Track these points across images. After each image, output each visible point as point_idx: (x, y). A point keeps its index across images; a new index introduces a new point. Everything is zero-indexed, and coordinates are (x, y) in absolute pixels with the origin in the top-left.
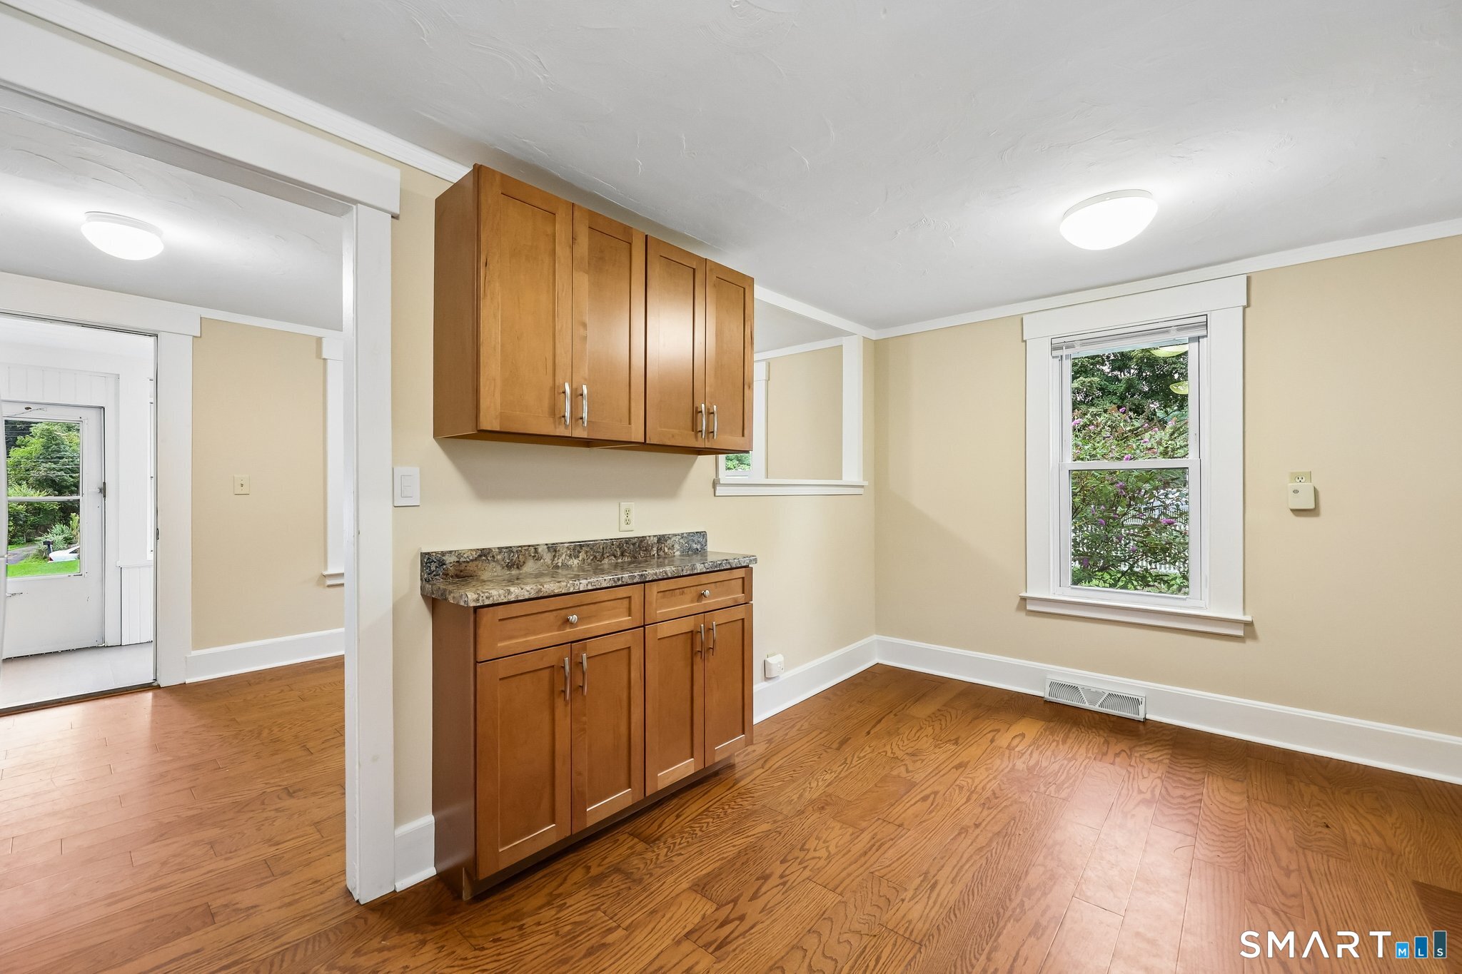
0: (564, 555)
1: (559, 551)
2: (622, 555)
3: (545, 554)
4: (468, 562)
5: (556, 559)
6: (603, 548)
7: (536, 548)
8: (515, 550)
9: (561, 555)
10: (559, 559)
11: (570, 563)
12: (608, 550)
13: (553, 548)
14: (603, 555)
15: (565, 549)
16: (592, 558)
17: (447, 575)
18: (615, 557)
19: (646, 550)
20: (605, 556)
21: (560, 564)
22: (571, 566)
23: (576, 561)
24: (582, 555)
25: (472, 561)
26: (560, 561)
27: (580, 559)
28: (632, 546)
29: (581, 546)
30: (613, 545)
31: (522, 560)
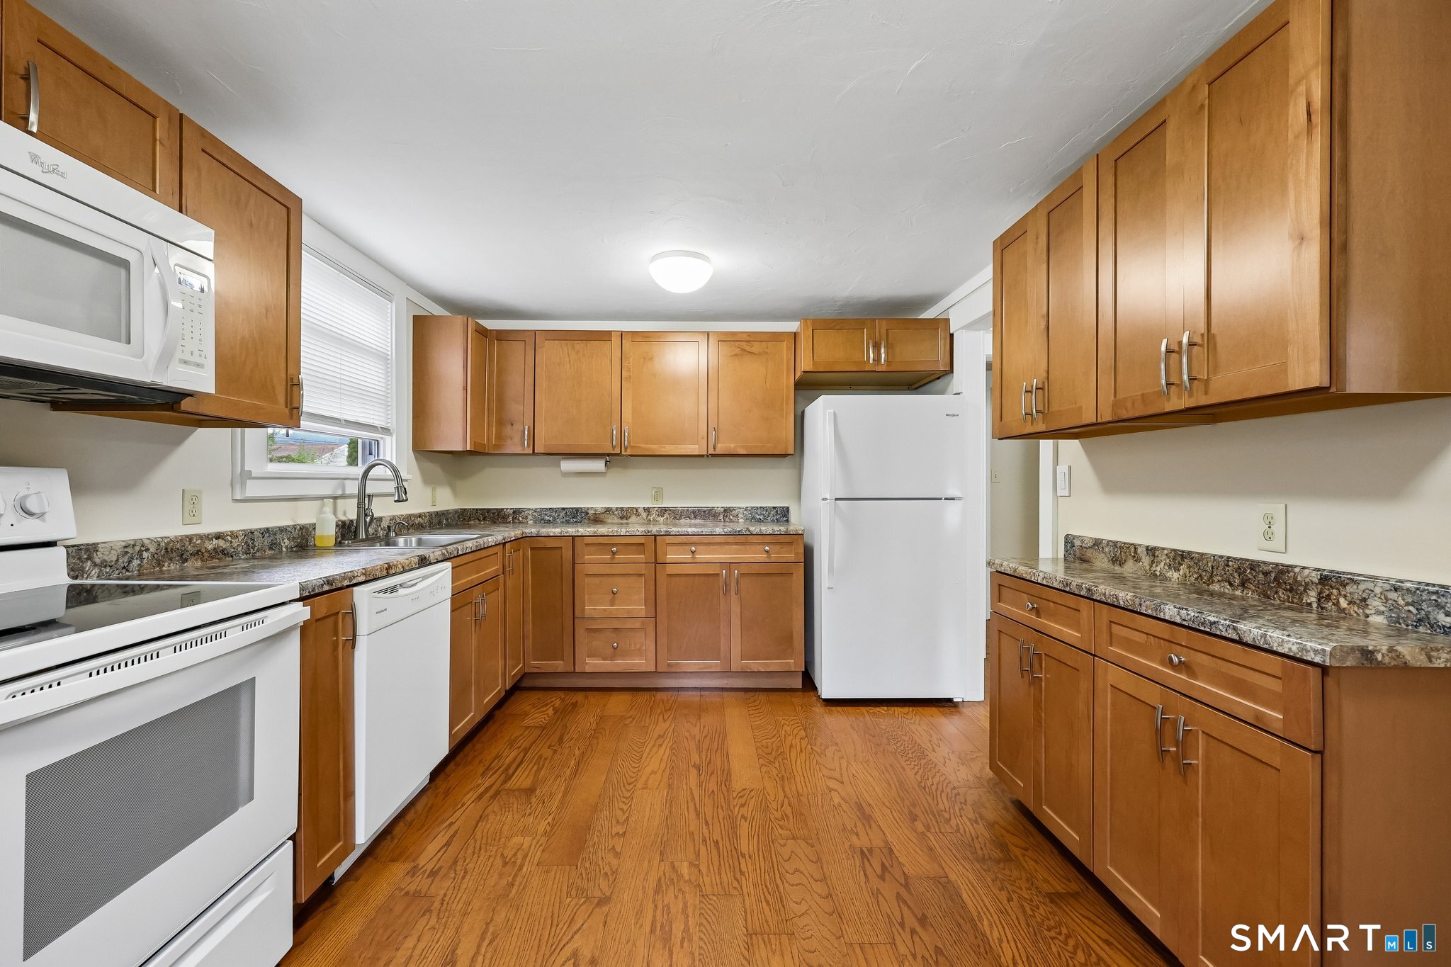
0: (1163, 563)
1: (1157, 556)
2: (1243, 584)
3: (1143, 557)
4: (1087, 548)
5: (1154, 565)
6: (1213, 568)
7: (1135, 547)
8: (1118, 545)
9: (1159, 562)
10: (1157, 566)
11: (1169, 574)
12: (1220, 571)
13: (1151, 551)
14: (1211, 576)
15: (1164, 557)
16: (1196, 576)
17: (1075, 556)
18: (1231, 585)
19: (1291, 590)
20: (1216, 579)
21: (1158, 573)
22: (1170, 579)
23: (1176, 575)
24: (1183, 569)
25: (1089, 547)
26: (1158, 569)
27: (1181, 573)
28: (1261, 576)
29: (1183, 557)
30: (1228, 566)
31: (1124, 558)
